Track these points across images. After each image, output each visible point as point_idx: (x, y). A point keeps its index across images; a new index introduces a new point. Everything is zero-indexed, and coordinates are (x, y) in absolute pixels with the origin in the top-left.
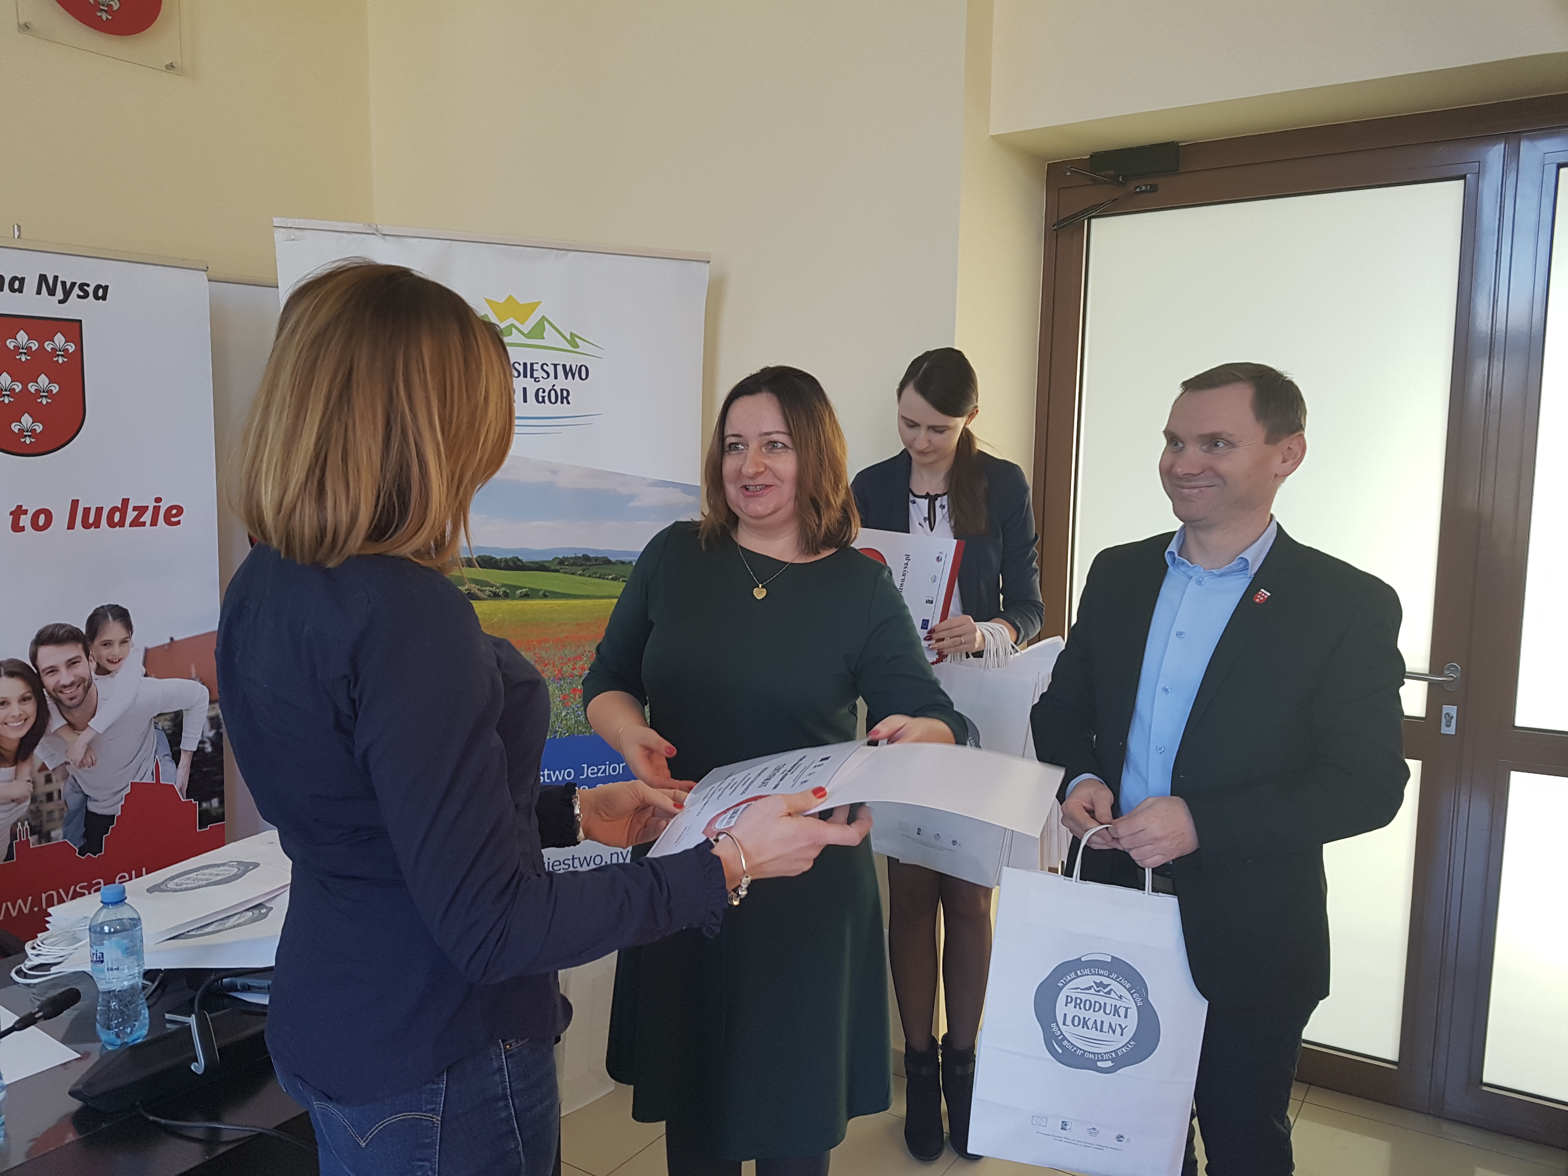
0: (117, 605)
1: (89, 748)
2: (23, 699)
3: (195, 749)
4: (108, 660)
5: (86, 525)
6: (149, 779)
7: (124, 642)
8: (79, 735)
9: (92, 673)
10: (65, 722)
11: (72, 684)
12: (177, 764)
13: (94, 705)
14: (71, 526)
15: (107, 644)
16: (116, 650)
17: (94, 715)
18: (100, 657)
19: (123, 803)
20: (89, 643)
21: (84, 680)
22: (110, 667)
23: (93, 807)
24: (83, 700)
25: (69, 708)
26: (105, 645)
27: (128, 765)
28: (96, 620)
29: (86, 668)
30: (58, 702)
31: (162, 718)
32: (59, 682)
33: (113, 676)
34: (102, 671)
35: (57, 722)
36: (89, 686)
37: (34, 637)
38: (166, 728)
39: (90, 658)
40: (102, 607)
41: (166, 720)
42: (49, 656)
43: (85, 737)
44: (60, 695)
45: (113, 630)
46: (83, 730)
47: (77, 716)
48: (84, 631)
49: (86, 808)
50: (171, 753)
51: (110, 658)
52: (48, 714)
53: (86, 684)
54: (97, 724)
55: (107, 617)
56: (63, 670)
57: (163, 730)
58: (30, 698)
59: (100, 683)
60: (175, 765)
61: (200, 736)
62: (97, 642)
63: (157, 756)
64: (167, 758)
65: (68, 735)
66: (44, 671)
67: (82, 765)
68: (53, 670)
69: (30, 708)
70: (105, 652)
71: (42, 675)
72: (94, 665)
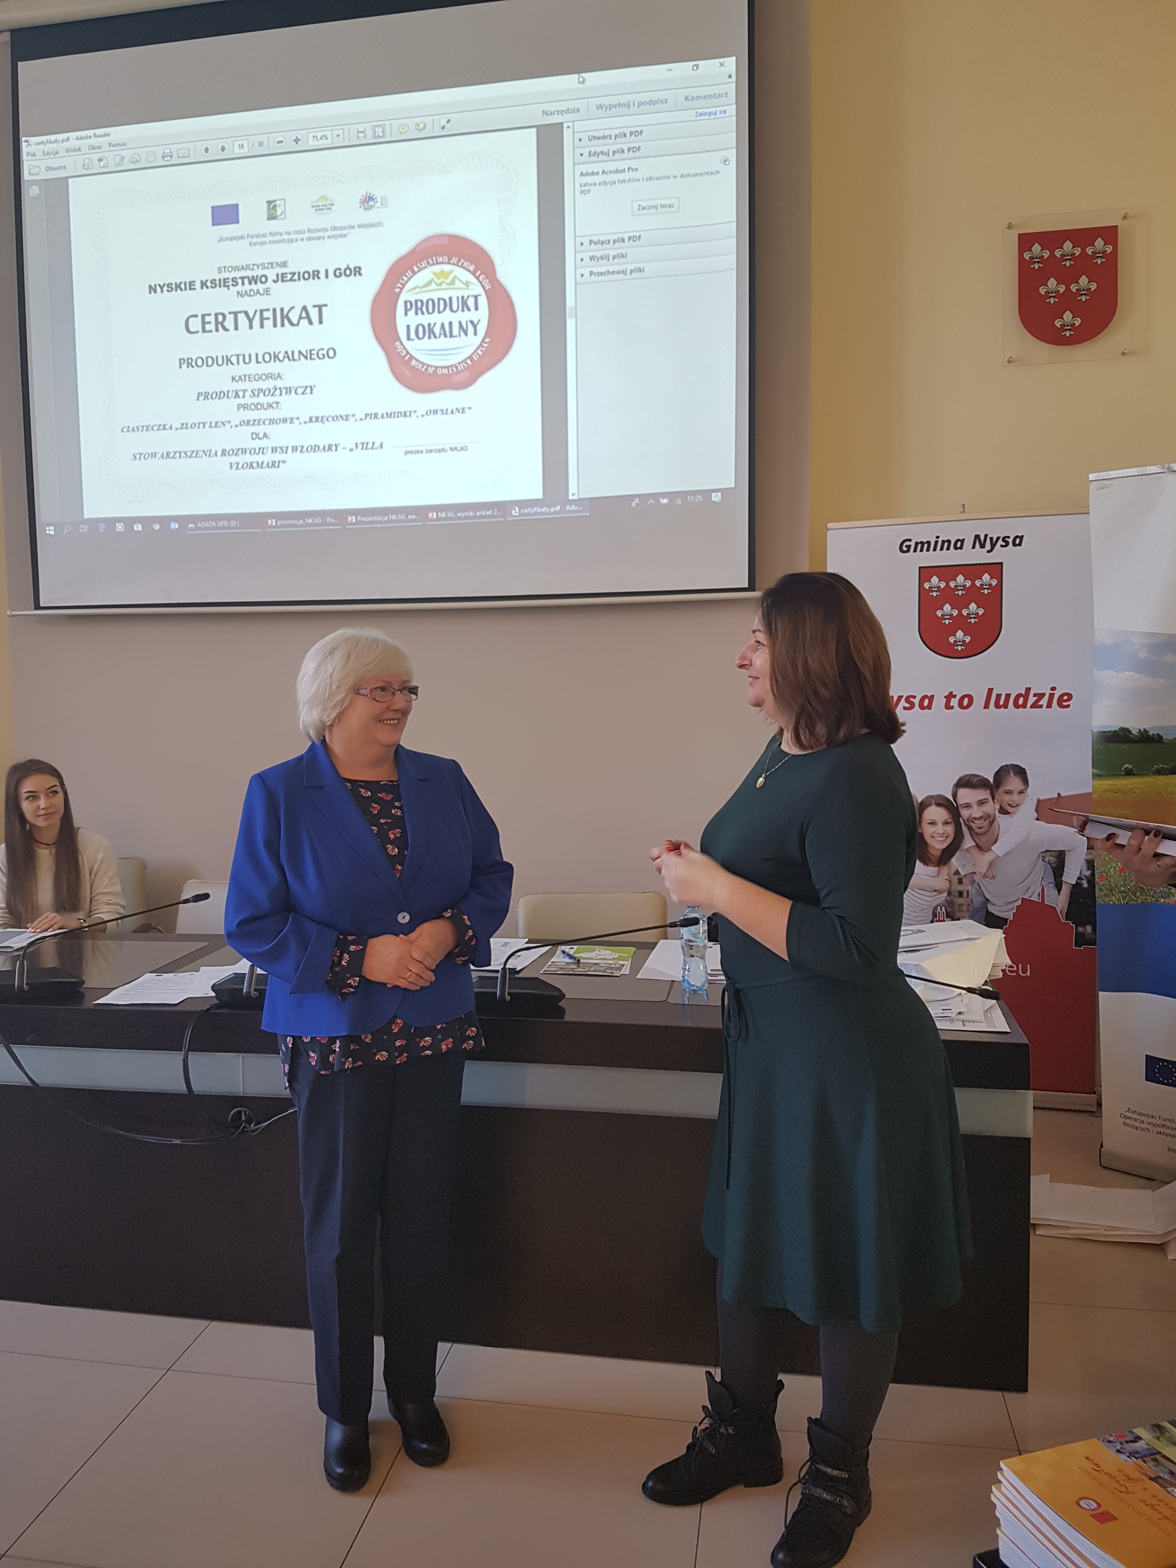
0: (1018, 765)
1: (991, 865)
2: (946, 823)
3: (1074, 883)
4: (1009, 804)
5: (997, 706)
6: (1035, 898)
7: (1021, 792)
8: (984, 854)
9: (997, 812)
10: (975, 844)
11: (981, 818)
12: (1059, 892)
13: (996, 837)
14: (986, 706)
15: (1008, 792)
16: (1015, 797)
17: (995, 843)
18: (1002, 801)
19: (1015, 911)
20: (995, 790)
21: (989, 816)
22: (1010, 809)
23: (991, 909)
24: (988, 831)
25: (977, 834)
26: (1007, 793)
27: (1021, 883)
28: (1001, 774)
29: (991, 808)
30: (970, 828)
31: (1049, 854)
32: (971, 815)
33: (1012, 817)
34: (1003, 811)
35: (968, 842)
36: (993, 821)
37: (955, 781)
38: (1052, 862)
39: (995, 801)
40: (1006, 766)
41: (1051, 856)
42: (966, 796)
43: (988, 857)
44: (972, 824)
45: (1014, 783)
46: (987, 852)
47: (983, 841)
48: (992, 781)
49: (987, 908)
50: (1054, 882)
51: (1010, 803)
52: (963, 836)
53: (991, 819)
54: (998, 849)
55: (1009, 773)
56: (975, 806)
57: (1049, 863)
58: (950, 823)
59: (1001, 819)
60: (1057, 892)
61: (1078, 873)
62: (1001, 790)
63: (1043, 882)
64: (1051, 885)
65: (976, 853)
66: (961, 805)
67: (985, 876)
68: (968, 806)
69: (950, 829)
70: (1007, 798)
71: (960, 808)
72: (997, 806)
